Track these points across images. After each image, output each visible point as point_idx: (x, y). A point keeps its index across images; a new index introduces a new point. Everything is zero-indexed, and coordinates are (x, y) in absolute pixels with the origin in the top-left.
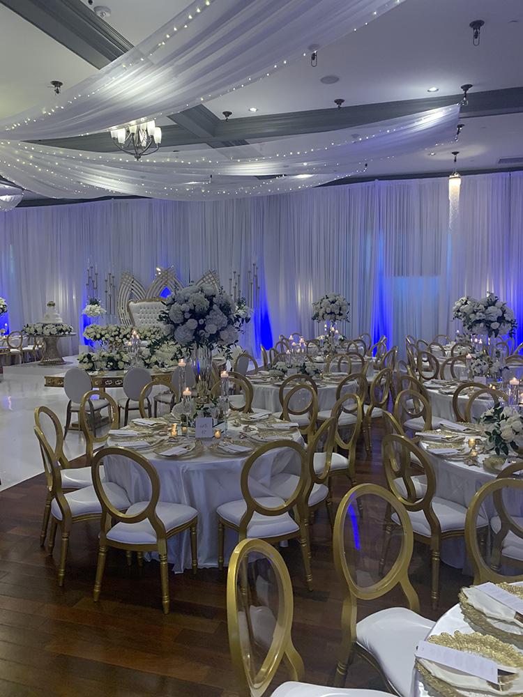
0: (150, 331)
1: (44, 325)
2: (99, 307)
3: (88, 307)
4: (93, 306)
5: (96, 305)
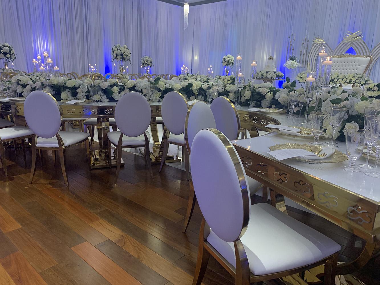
0: (355, 77)
1: (267, 72)
2: (296, 62)
3: (289, 62)
4: (293, 61)
5: (295, 61)
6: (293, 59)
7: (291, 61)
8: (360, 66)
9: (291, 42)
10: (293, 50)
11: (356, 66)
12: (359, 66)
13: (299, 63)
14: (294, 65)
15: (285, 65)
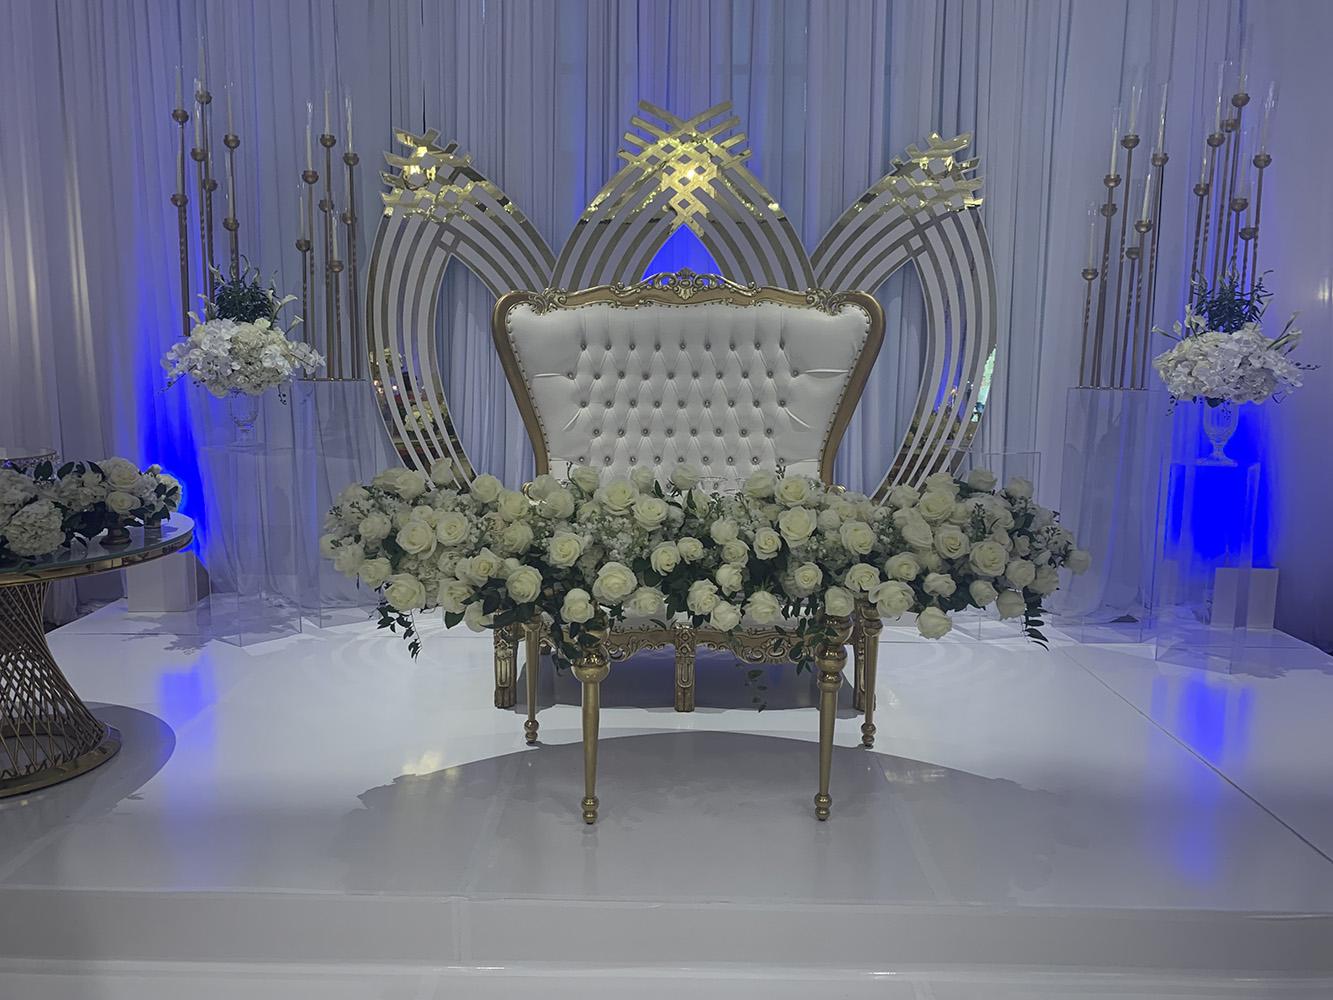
2: (278, 334)
3: (217, 337)
4: (245, 327)
5: (263, 323)
6: (241, 304)
7: (228, 329)
8: (802, 376)
9: (201, 157)
10: (232, 227)
11: (770, 374)
12: (795, 373)
13: (305, 348)
14: (267, 364)
15: (177, 362)
